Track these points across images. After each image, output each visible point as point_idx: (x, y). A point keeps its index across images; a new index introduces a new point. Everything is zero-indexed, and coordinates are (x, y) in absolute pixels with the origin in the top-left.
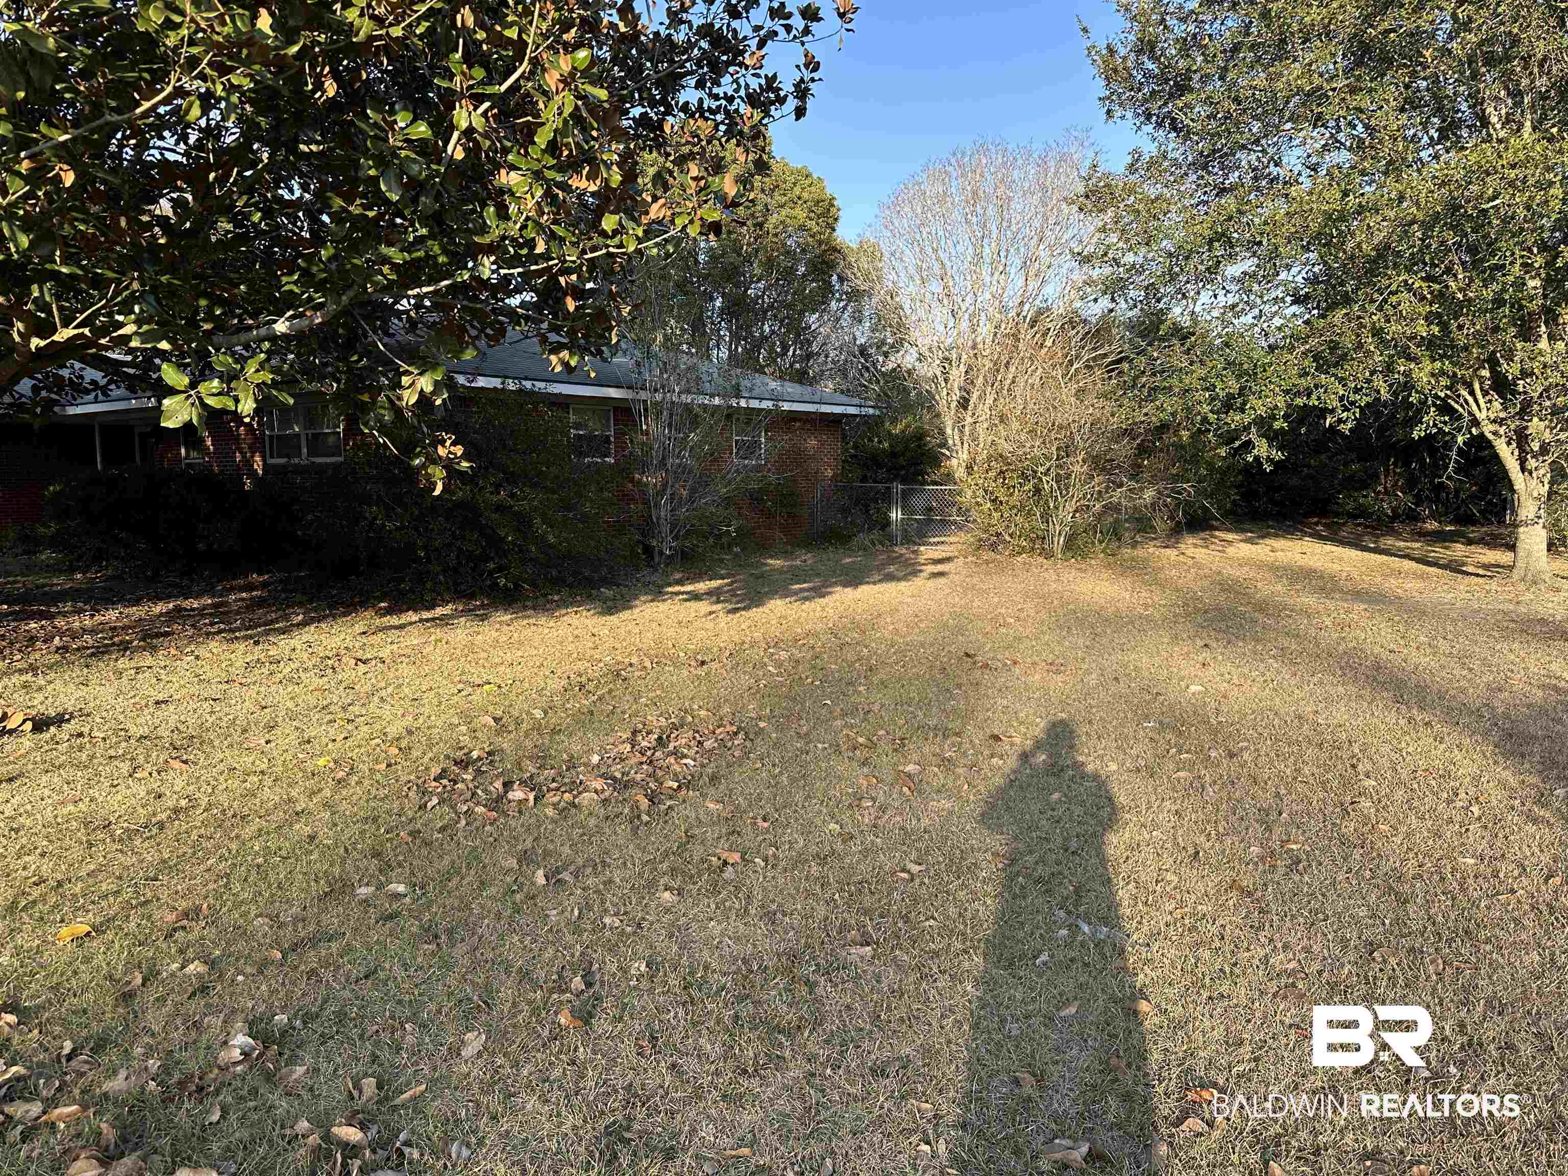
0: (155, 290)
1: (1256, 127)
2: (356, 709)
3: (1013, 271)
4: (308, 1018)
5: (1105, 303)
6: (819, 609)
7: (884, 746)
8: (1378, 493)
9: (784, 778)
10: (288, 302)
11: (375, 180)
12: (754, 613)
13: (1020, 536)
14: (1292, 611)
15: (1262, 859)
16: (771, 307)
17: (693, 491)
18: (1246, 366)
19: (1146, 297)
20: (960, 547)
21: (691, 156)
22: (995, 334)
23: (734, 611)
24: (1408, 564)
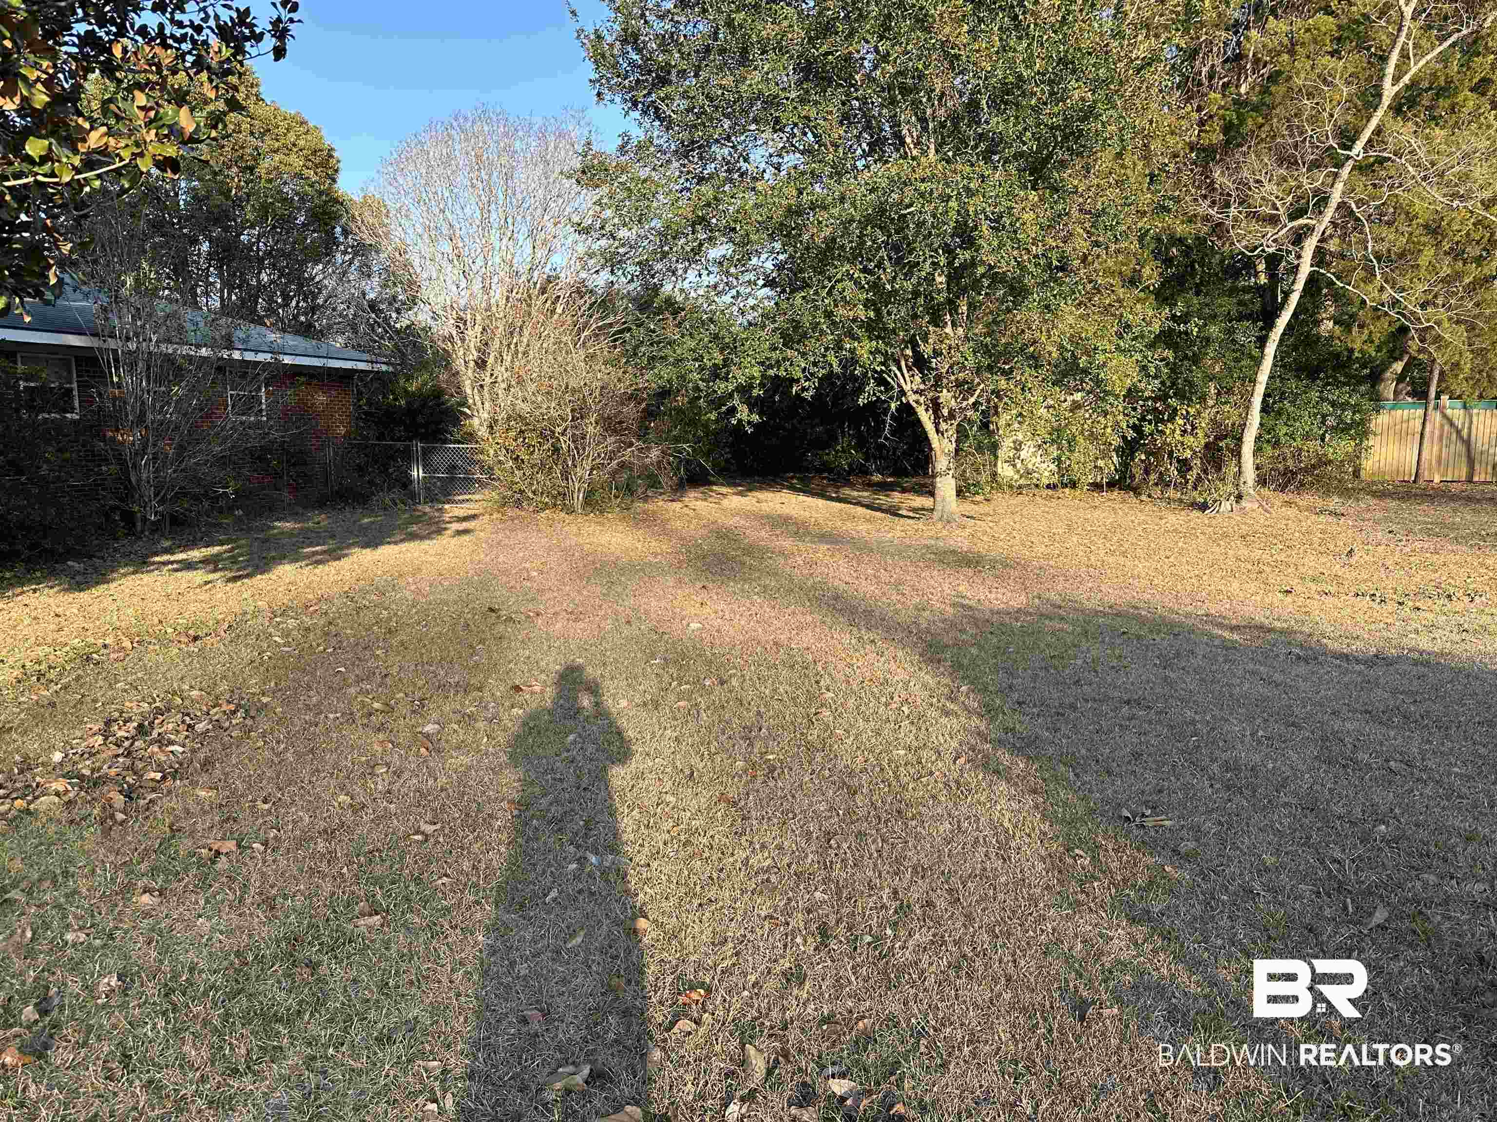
1: (727, 123)
3: (521, 238)
5: (605, 276)
6: (333, 572)
7: (404, 709)
8: (837, 452)
9: (290, 756)
13: (542, 493)
14: (773, 553)
15: (745, 771)
16: (269, 254)
17: (181, 448)
18: (727, 340)
19: (642, 272)
20: (485, 504)
22: (508, 298)
23: (235, 579)
24: (860, 510)
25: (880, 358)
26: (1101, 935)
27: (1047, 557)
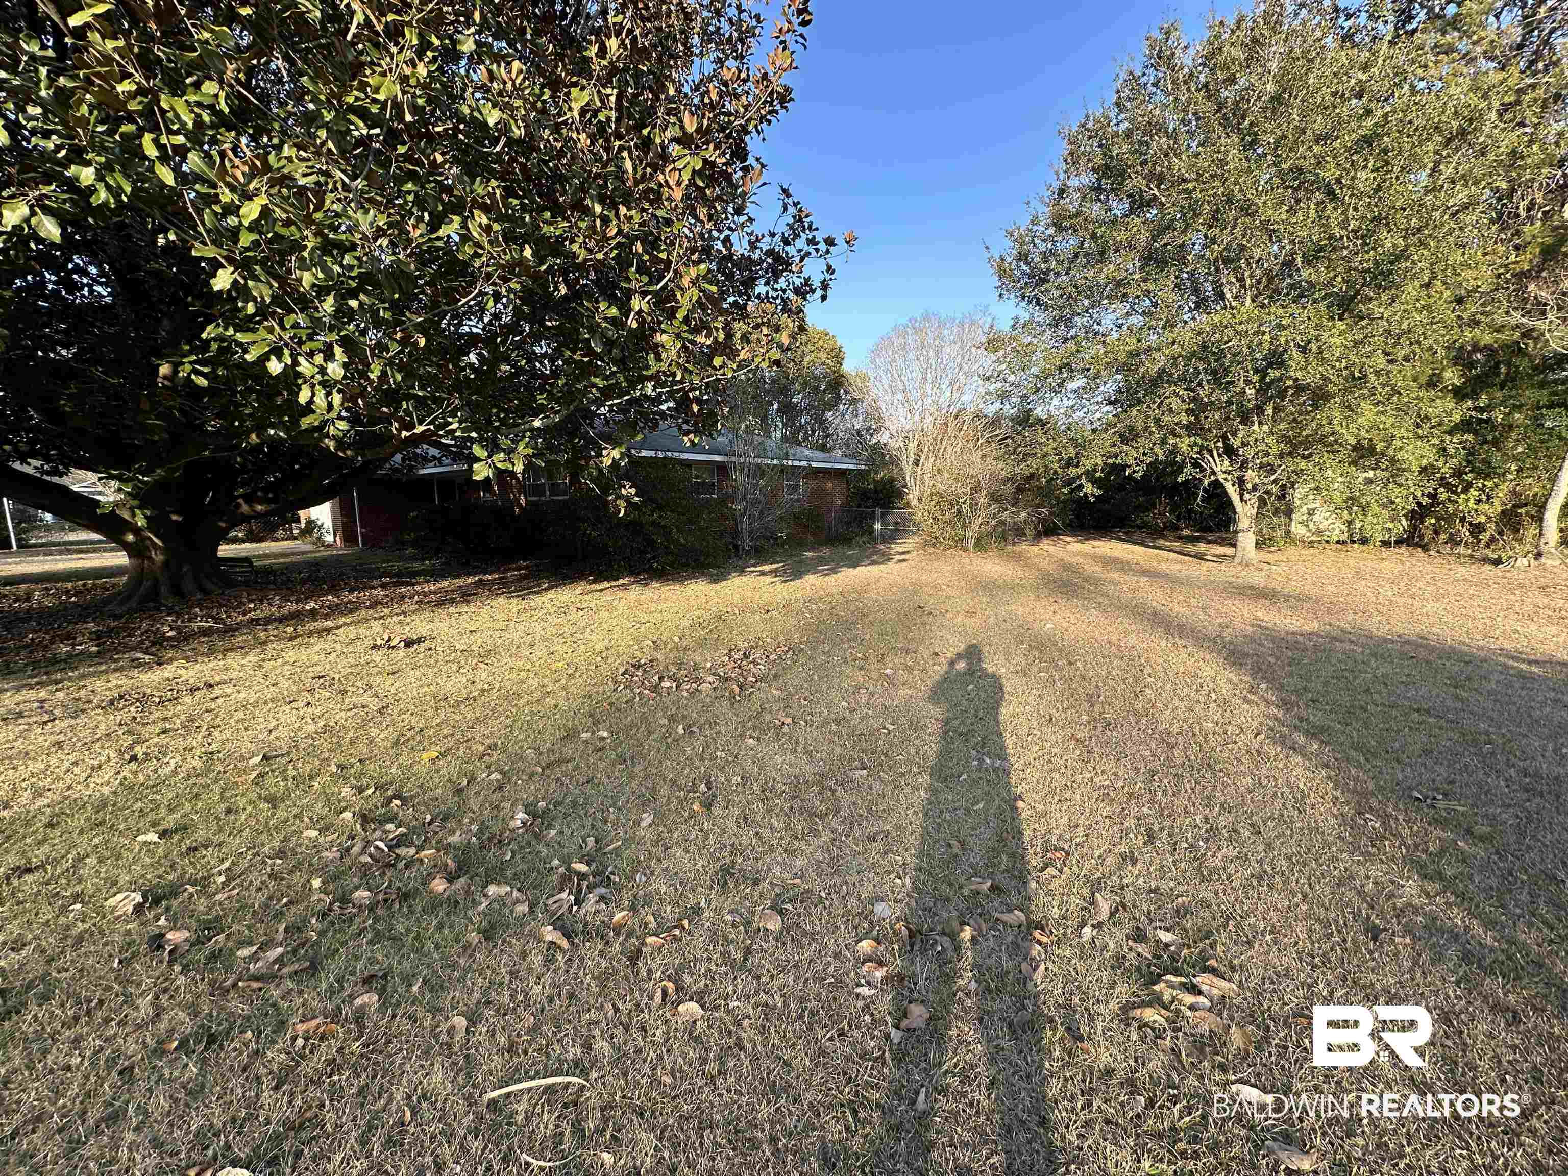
0: (468, 404)
1: (1087, 302)
2: (578, 636)
3: (944, 387)
4: (557, 804)
5: (998, 405)
6: (834, 580)
7: (873, 659)
8: (1155, 514)
9: (816, 677)
10: (541, 409)
11: (588, 340)
12: (797, 583)
13: (949, 539)
14: (1104, 582)
15: (1089, 722)
16: (806, 408)
17: (761, 512)
18: (1079, 441)
19: (1022, 402)
20: (914, 545)
21: (763, 324)
22: (934, 423)
23: (786, 582)
24: (1172, 555)
25: (1196, 449)
26: (1393, 882)
27: (1336, 595)
